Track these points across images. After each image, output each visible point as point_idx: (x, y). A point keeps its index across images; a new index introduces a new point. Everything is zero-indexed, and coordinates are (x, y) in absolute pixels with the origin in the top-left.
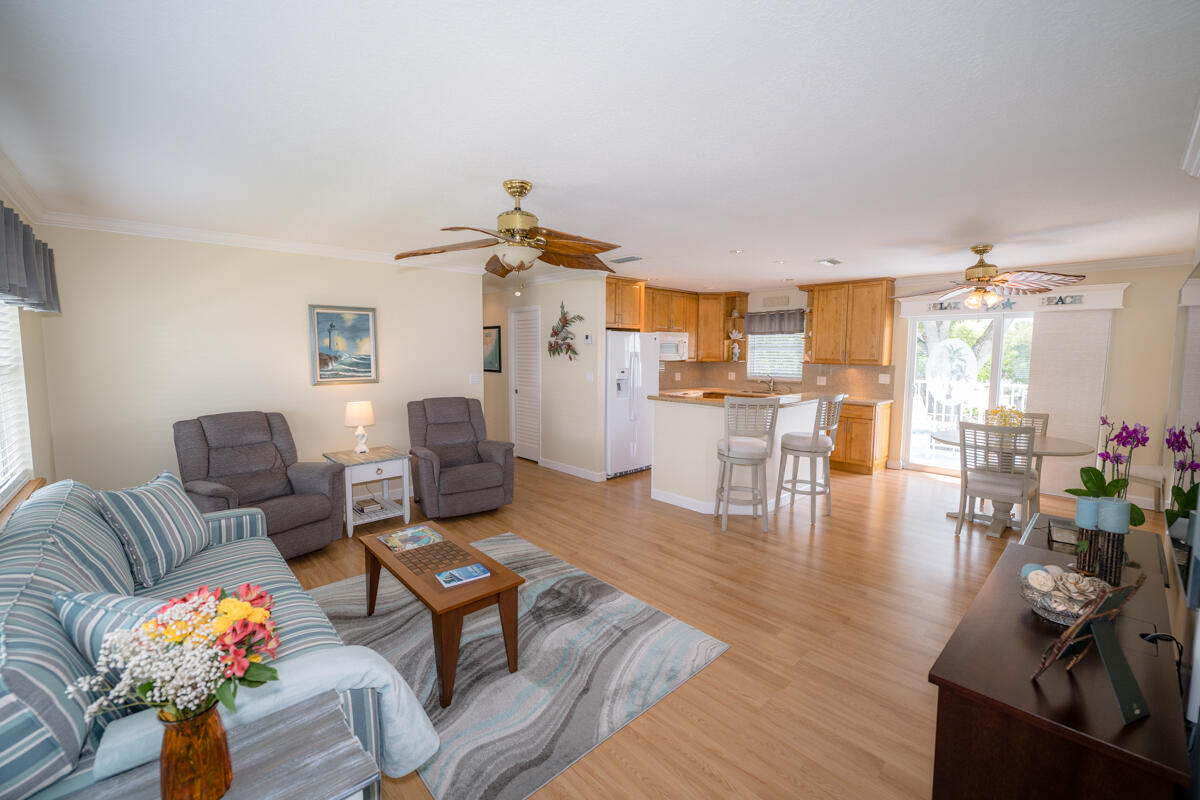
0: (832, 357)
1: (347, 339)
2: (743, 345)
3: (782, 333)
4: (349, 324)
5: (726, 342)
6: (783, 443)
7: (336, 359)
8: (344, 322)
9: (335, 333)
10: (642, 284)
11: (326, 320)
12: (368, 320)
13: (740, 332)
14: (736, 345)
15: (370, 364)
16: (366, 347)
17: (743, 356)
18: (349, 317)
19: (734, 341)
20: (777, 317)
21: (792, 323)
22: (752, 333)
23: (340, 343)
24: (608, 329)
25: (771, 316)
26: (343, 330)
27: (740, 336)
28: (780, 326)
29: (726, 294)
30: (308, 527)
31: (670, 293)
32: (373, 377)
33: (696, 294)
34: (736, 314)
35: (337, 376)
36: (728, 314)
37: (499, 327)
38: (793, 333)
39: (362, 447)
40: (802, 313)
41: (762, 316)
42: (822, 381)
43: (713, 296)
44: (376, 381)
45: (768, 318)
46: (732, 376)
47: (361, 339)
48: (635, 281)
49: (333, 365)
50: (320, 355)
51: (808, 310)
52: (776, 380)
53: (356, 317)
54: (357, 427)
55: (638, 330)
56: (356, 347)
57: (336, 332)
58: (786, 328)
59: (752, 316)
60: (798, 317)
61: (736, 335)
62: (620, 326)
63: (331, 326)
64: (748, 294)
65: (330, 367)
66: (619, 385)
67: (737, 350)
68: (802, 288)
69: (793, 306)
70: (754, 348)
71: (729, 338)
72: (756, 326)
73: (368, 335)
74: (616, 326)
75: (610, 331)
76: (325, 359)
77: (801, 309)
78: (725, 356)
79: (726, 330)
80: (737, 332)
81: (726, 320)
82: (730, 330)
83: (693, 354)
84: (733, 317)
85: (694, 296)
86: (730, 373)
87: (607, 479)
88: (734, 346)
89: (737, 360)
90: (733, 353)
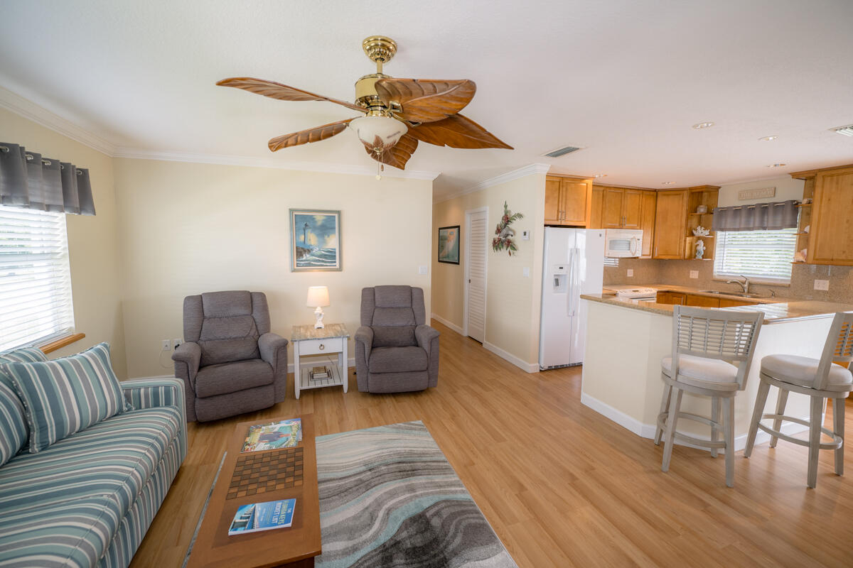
0: (843, 257)
1: (318, 235)
2: (709, 242)
3: (764, 228)
4: (319, 223)
5: (688, 239)
6: (763, 368)
7: (309, 251)
8: (316, 222)
9: (309, 232)
10: (590, 182)
11: (302, 221)
12: (334, 220)
13: (706, 229)
14: (701, 243)
15: (335, 256)
16: (332, 242)
17: (709, 254)
18: (320, 218)
19: (699, 238)
20: (757, 212)
21: (779, 218)
22: (722, 230)
23: (312, 239)
24: (545, 226)
25: (750, 210)
26: (314, 229)
27: (707, 232)
28: (762, 221)
29: (690, 189)
30: (253, 391)
31: (622, 191)
32: (338, 267)
33: (655, 191)
34: (702, 210)
35: (309, 265)
36: (693, 210)
37: (459, 227)
38: (780, 228)
39: (319, 324)
40: (795, 205)
41: (736, 211)
42: (822, 285)
43: (675, 192)
44: (340, 269)
45: (744, 213)
46: (694, 274)
47: (328, 236)
48: (581, 179)
49: (306, 257)
50: (297, 248)
51: (805, 201)
52: (750, 280)
53: (324, 218)
54: (316, 307)
55: (584, 227)
56: (325, 242)
57: (310, 230)
58: (770, 224)
59: (724, 211)
60: (789, 209)
61: (701, 232)
62: (563, 223)
63: (306, 225)
64: (720, 188)
65: (304, 258)
66: (557, 281)
67: (701, 247)
68: (796, 175)
69: (782, 197)
70: (724, 246)
71: (692, 235)
72: (729, 221)
73: (335, 233)
74: (558, 223)
75: (548, 228)
76: (300, 251)
77: (795, 201)
78: (686, 254)
79: (689, 226)
80: (703, 228)
81: (690, 216)
82: (694, 226)
83: (647, 251)
84: (698, 213)
85: (652, 193)
86: (691, 271)
87: (540, 371)
88: (698, 243)
89: (701, 258)
90: (696, 251)
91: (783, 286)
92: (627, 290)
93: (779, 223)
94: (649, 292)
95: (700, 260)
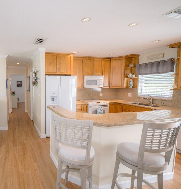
2: (135, 80)
3: (159, 73)
5: (126, 79)
10: (72, 56)
13: (134, 74)
14: (132, 81)
17: (135, 86)
19: (131, 78)
20: (155, 65)
21: (165, 67)
22: (140, 74)
24: (46, 75)
25: (152, 64)
27: (134, 76)
28: (158, 69)
29: (126, 56)
31: (92, 59)
33: (110, 58)
34: (131, 65)
36: (127, 66)
38: (166, 72)
40: (172, 61)
41: (146, 65)
43: (119, 58)
45: (149, 66)
46: (130, 95)
48: (67, 55)
52: (153, 98)
55: (70, 75)
59: (141, 65)
60: (169, 63)
61: (131, 76)
62: (59, 74)
64: (140, 55)
66: (53, 99)
68: (171, 46)
69: (166, 58)
70: (142, 81)
71: (127, 77)
72: (143, 70)
74: (57, 74)
75: (47, 76)
77: (172, 59)
78: (125, 86)
79: (126, 73)
80: (132, 74)
81: (126, 69)
82: (128, 73)
83: (107, 85)
84: (130, 67)
85: (108, 59)
86: (128, 93)
87: (46, 137)
88: (130, 81)
89: (132, 87)
90: (130, 84)
91: (168, 101)
92: (93, 102)
93: (165, 70)
94: (105, 103)
95: (132, 88)
